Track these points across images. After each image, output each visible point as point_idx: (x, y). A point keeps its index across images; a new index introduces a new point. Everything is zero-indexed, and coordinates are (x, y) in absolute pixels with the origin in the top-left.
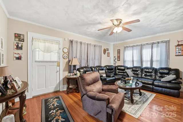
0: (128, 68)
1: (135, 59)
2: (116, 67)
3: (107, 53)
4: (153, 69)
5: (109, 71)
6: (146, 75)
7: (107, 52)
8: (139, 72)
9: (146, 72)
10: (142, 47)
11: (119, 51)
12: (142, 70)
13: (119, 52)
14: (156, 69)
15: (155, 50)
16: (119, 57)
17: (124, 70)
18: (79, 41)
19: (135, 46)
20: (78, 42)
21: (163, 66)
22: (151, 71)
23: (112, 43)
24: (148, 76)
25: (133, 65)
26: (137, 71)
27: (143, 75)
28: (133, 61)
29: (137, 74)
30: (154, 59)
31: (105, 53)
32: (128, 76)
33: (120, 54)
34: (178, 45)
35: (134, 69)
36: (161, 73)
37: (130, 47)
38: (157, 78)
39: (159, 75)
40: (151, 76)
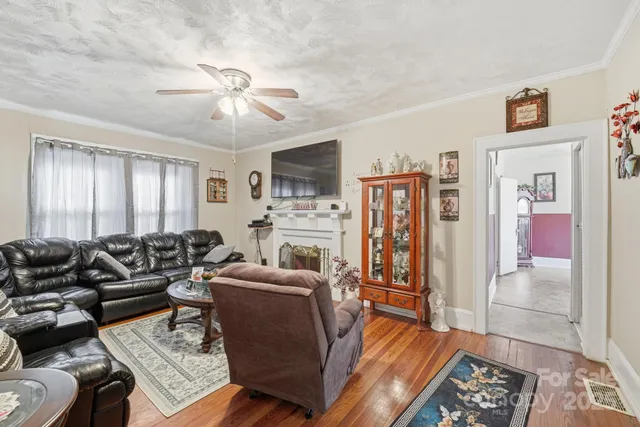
0: (85, 248)
1: (102, 206)
4: (173, 237)
8: (135, 253)
9: (158, 249)
10: (129, 161)
12: (144, 246)
14: (181, 236)
15: (170, 180)
17: (62, 259)
19: (102, 152)
21: (190, 227)
22: (169, 243)
24: (169, 259)
26: (129, 252)
27: (153, 260)
28: (93, 213)
30: (170, 207)
34: (212, 179)
35: (111, 246)
36: (196, 246)
37: (74, 147)
38: (190, 261)
39: (191, 250)
40: (173, 258)
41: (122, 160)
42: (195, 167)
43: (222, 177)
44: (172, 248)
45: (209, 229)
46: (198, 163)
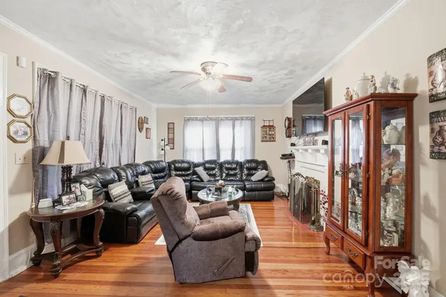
0: (196, 165)
1: (206, 147)
2: (169, 164)
3: (145, 129)
4: (237, 163)
5: (156, 175)
6: (228, 175)
7: (145, 126)
8: (216, 170)
9: (227, 169)
11: (171, 126)
12: (221, 166)
13: (171, 128)
14: (241, 163)
16: (171, 141)
17: (188, 169)
18: (79, 81)
19: (206, 120)
20: (74, 84)
21: (249, 158)
22: (234, 166)
23: (155, 106)
24: (232, 175)
25: (203, 158)
26: (214, 169)
27: (224, 175)
28: (203, 149)
29: (214, 175)
31: (142, 128)
32: (202, 181)
33: (174, 133)
34: (264, 126)
35: (207, 165)
36: (248, 169)
37: (196, 119)
38: (244, 178)
39: (246, 172)
40: (235, 175)
41: (214, 122)
42: (252, 120)
43: (271, 124)
44: (235, 169)
45: (260, 159)
46: (254, 117)
